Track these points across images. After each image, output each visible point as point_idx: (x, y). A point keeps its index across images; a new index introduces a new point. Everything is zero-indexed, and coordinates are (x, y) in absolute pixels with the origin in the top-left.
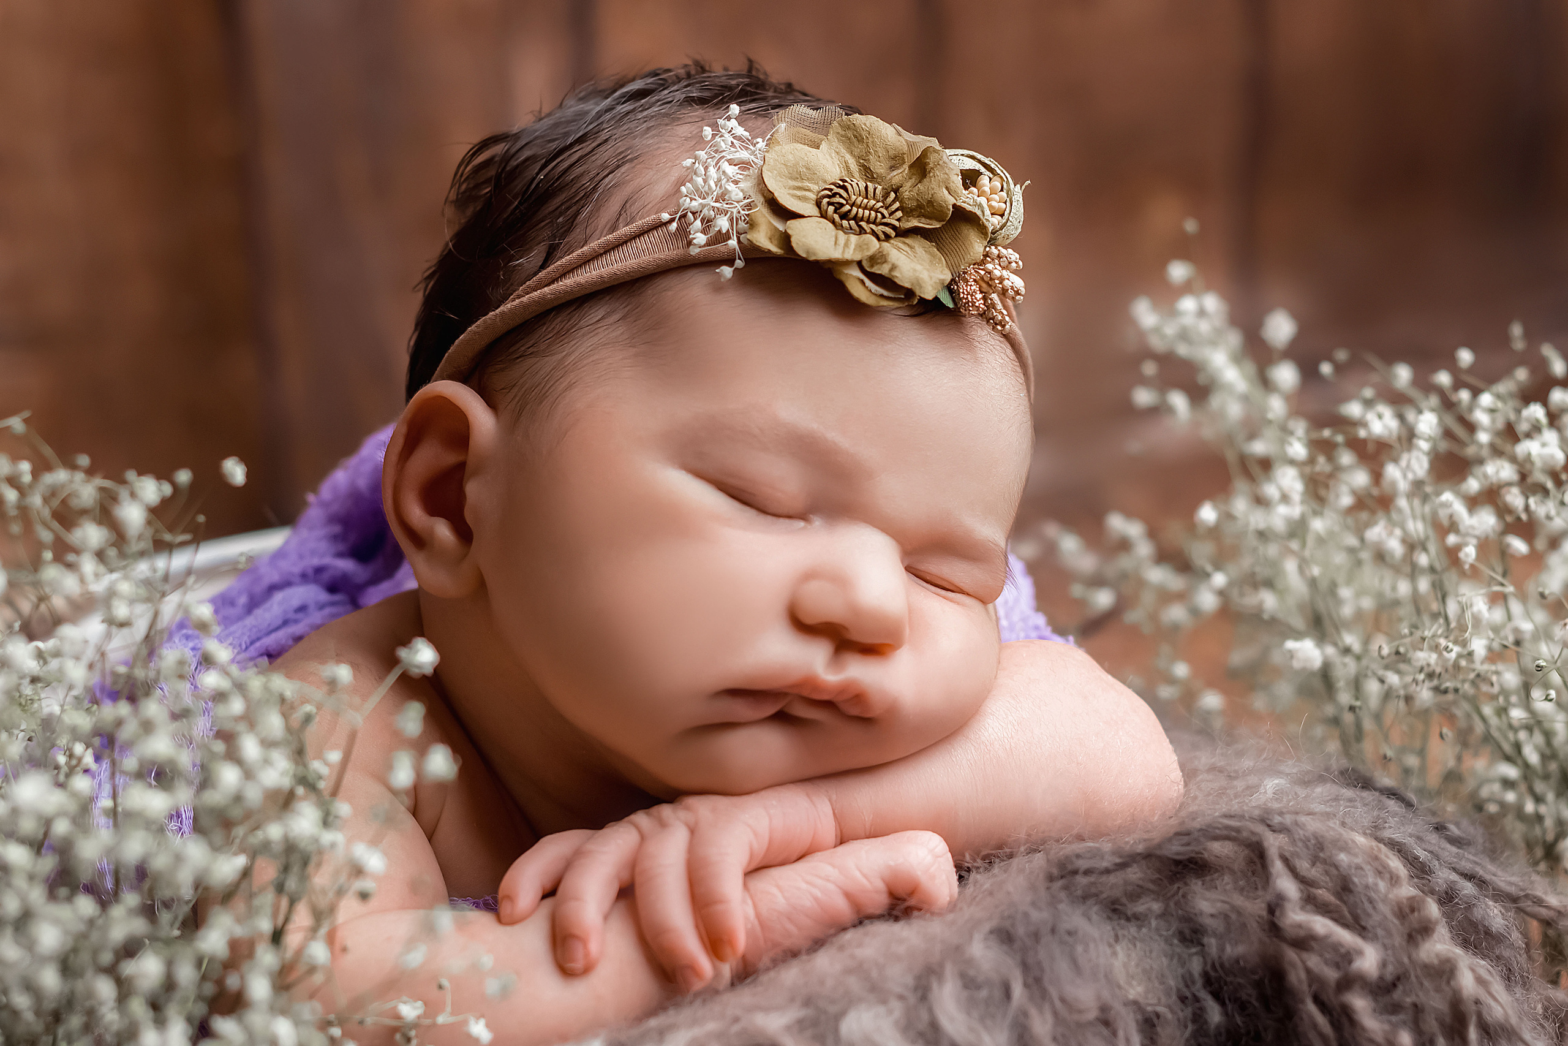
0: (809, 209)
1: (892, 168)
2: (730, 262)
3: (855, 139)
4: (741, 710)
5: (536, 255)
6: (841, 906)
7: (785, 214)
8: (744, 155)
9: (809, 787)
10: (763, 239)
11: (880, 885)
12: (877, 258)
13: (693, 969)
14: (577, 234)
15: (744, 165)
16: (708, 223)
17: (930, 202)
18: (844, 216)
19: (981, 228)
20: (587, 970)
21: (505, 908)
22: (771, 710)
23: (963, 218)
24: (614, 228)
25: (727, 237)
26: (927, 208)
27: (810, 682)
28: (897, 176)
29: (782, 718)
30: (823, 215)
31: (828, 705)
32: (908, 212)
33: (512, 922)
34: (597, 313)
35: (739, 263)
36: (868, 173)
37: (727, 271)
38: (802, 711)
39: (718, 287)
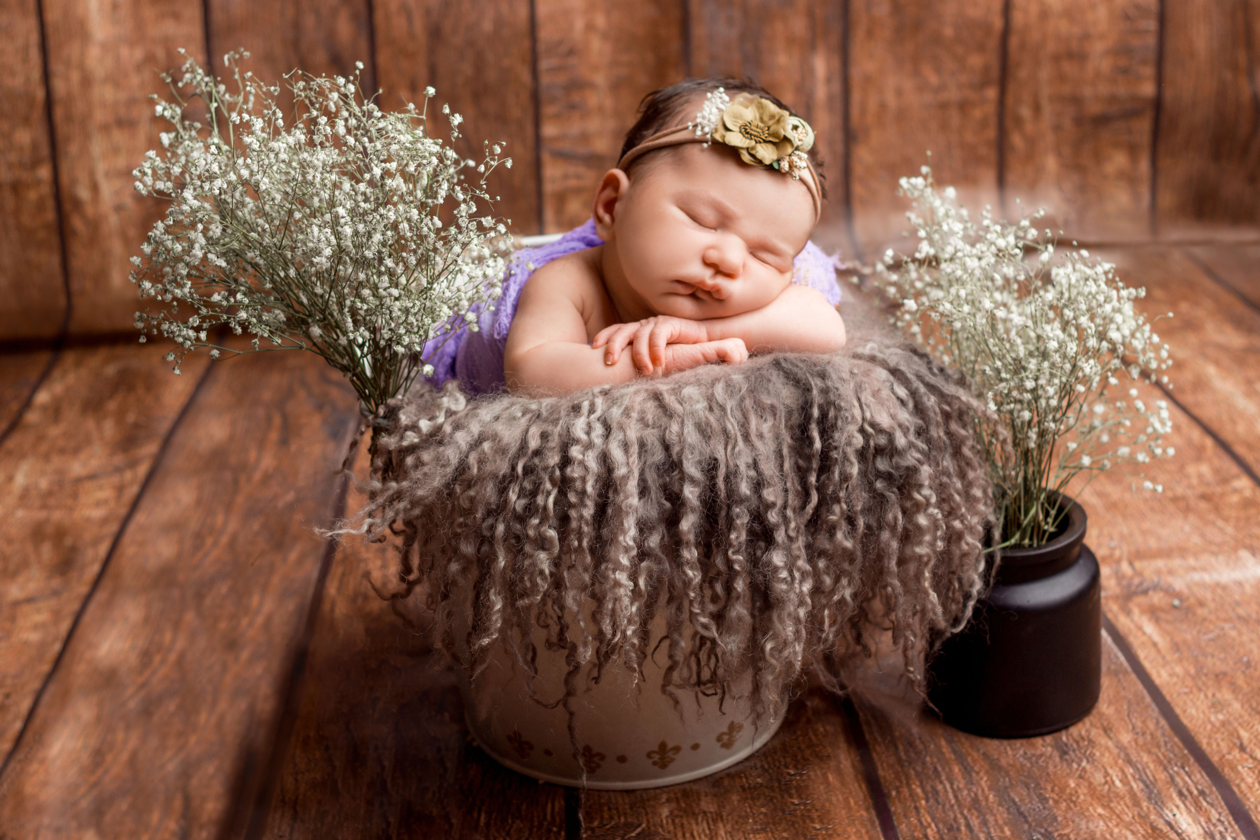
0: (736, 129)
1: (770, 119)
2: (707, 142)
3: (761, 107)
4: (680, 289)
5: (651, 131)
6: (700, 357)
7: (727, 129)
8: (722, 107)
9: (700, 323)
10: (718, 137)
11: (714, 352)
12: (753, 148)
13: (646, 367)
14: (664, 127)
15: (720, 110)
16: (703, 128)
17: (777, 133)
18: (747, 133)
19: (792, 145)
20: (613, 364)
21: (595, 344)
22: (689, 291)
23: (786, 140)
24: (677, 125)
25: (707, 134)
26: (775, 135)
27: (702, 283)
28: (771, 123)
29: (693, 296)
30: (740, 132)
31: (709, 293)
32: (770, 135)
33: (594, 348)
34: (664, 153)
35: (710, 143)
36: (762, 120)
37: (705, 145)
38: (700, 295)
39: (703, 150)
